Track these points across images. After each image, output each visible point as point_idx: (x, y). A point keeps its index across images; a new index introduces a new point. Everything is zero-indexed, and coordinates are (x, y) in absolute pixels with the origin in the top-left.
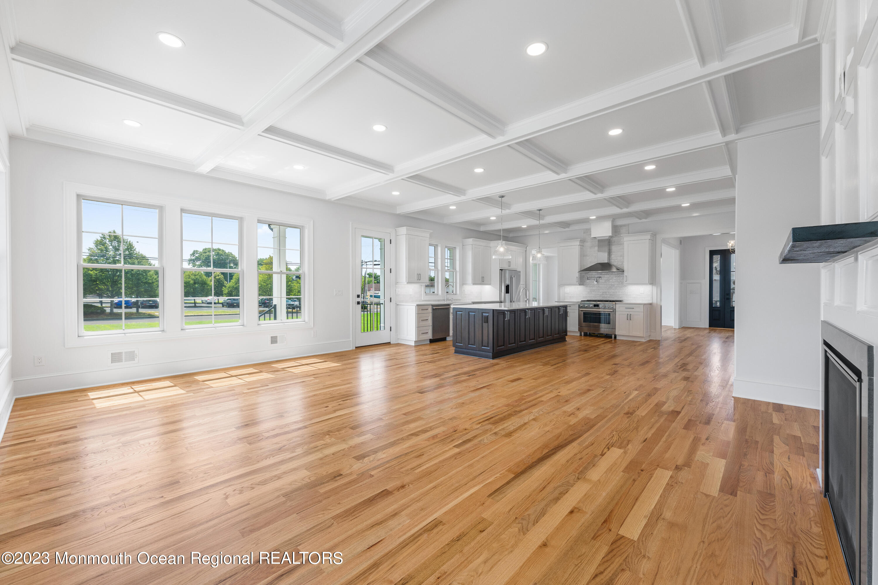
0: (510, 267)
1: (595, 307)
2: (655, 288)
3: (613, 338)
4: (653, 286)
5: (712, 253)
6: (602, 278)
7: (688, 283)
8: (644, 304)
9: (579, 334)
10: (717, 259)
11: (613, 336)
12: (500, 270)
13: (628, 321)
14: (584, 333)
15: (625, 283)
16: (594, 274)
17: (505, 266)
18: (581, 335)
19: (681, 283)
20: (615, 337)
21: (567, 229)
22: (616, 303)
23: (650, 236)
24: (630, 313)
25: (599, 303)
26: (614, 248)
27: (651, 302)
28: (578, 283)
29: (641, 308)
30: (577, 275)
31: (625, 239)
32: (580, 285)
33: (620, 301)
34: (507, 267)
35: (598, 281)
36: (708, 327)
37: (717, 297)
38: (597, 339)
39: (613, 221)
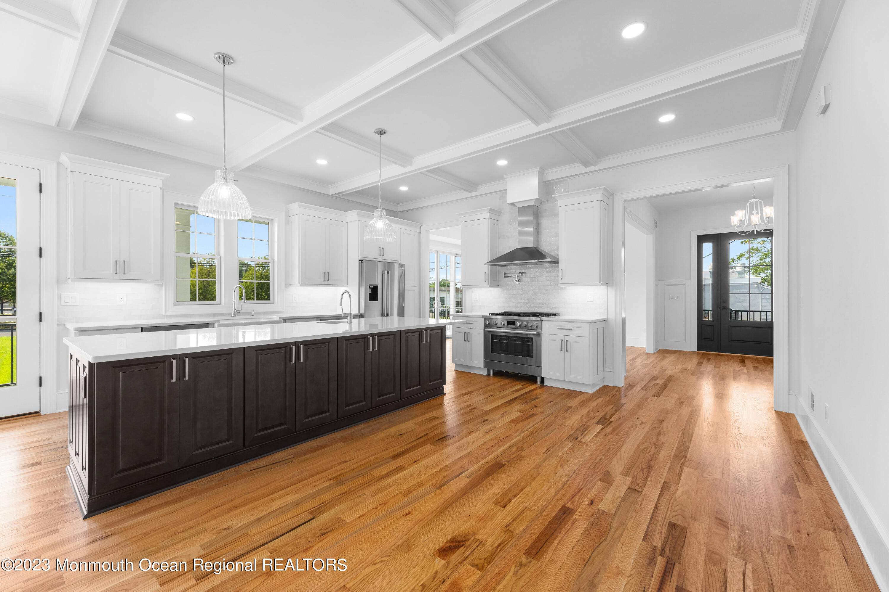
0: (384, 258)
1: (510, 326)
2: (611, 292)
3: (539, 382)
4: (609, 288)
5: (701, 239)
6: (527, 274)
7: (666, 285)
8: (592, 322)
9: (485, 373)
10: (708, 248)
11: (539, 380)
12: (360, 260)
13: (563, 353)
14: (493, 370)
15: (561, 281)
16: (514, 268)
17: (372, 254)
18: (489, 375)
19: (657, 285)
20: (543, 380)
21: (474, 194)
22: (543, 318)
23: (601, 194)
24: (567, 338)
25: (516, 318)
26: (545, 222)
27: (604, 317)
28: (486, 283)
29: (584, 331)
30: (486, 269)
31: (560, 203)
32: (491, 286)
33: (554, 315)
34: (378, 257)
35: (521, 279)
36: (696, 350)
37: (708, 303)
38: (515, 383)
39: (541, 174)
